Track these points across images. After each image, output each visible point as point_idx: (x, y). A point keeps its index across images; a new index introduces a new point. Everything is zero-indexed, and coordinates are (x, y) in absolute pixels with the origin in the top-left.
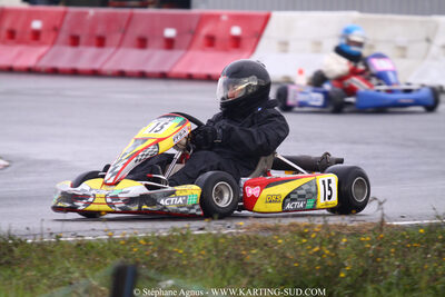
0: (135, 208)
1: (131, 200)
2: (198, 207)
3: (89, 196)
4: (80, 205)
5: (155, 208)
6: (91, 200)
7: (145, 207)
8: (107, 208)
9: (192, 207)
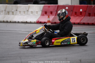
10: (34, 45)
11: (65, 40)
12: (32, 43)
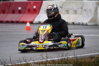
0: (52, 48)
1: (50, 46)
2: (67, 47)
3: (37, 46)
4: (34, 48)
5: (57, 48)
6: (38, 47)
7: (55, 47)
8: (43, 48)
10: (66, 48)
11: (78, 41)
12: (63, 45)
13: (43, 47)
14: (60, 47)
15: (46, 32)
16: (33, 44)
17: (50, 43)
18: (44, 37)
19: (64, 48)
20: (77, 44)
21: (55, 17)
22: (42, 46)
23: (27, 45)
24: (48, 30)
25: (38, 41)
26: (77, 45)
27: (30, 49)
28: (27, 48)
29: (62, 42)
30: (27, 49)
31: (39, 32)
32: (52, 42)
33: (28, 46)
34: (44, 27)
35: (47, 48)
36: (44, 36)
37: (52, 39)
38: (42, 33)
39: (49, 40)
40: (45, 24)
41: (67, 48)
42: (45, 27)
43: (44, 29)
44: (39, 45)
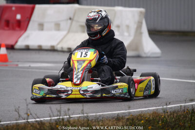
0: (99, 95)
1: (95, 92)
2: (128, 94)
4: (63, 96)
5: (109, 95)
6: (70, 92)
7: (104, 95)
8: (81, 96)
9: (125, 94)
10: (126, 96)
11: (147, 84)
12: (120, 91)
13: (81, 94)
14: (114, 94)
15: (87, 65)
16: (61, 88)
17: (95, 86)
18: (82, 74)
19: (122, 95)
20: (146, 90)
21: (103, 35)
22: (79, 91)
23: (49, 90)
24: (91, 61)
25: (70, 82)
26: (147, 93)
27: (55, 96)
28: (48, 94)
29: (118, 84)
30: (49, 97)
31: (73, 63)
32: (99, 84)
33: (51, 92)
34: (82, 53)
35: (88, 95)
36: (82, 72)
37: (99, 79)
38: (80, 66)
39: (93, 81)
40: (85, 49)
41: (128, 96)
42: (83, 55)
43: (83, 58)
44: (72, 90)
